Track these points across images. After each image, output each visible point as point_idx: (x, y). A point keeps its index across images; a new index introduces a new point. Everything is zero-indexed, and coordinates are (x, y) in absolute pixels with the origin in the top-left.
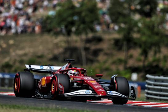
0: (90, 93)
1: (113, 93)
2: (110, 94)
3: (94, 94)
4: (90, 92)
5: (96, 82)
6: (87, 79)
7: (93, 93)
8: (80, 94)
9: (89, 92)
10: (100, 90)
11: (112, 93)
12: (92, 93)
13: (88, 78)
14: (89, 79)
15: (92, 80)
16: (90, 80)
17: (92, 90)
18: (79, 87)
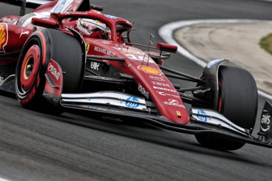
0: (140, 107)
1: (209, 117)
2: (198, 119)
3: (152, 113)
4: (141, 104)
5: (161, 73)
6: (134, 58)
7: (150, 110)
8: (108, 106)
9: (139, 104)
10: (173, 102)
11: (206, 116)
12: (145, 107)
13: (137, 56)
14: (141, 58)
15: (148, 64)
16: (142, 63)
17: (146, 99)
18: (107, 79)
